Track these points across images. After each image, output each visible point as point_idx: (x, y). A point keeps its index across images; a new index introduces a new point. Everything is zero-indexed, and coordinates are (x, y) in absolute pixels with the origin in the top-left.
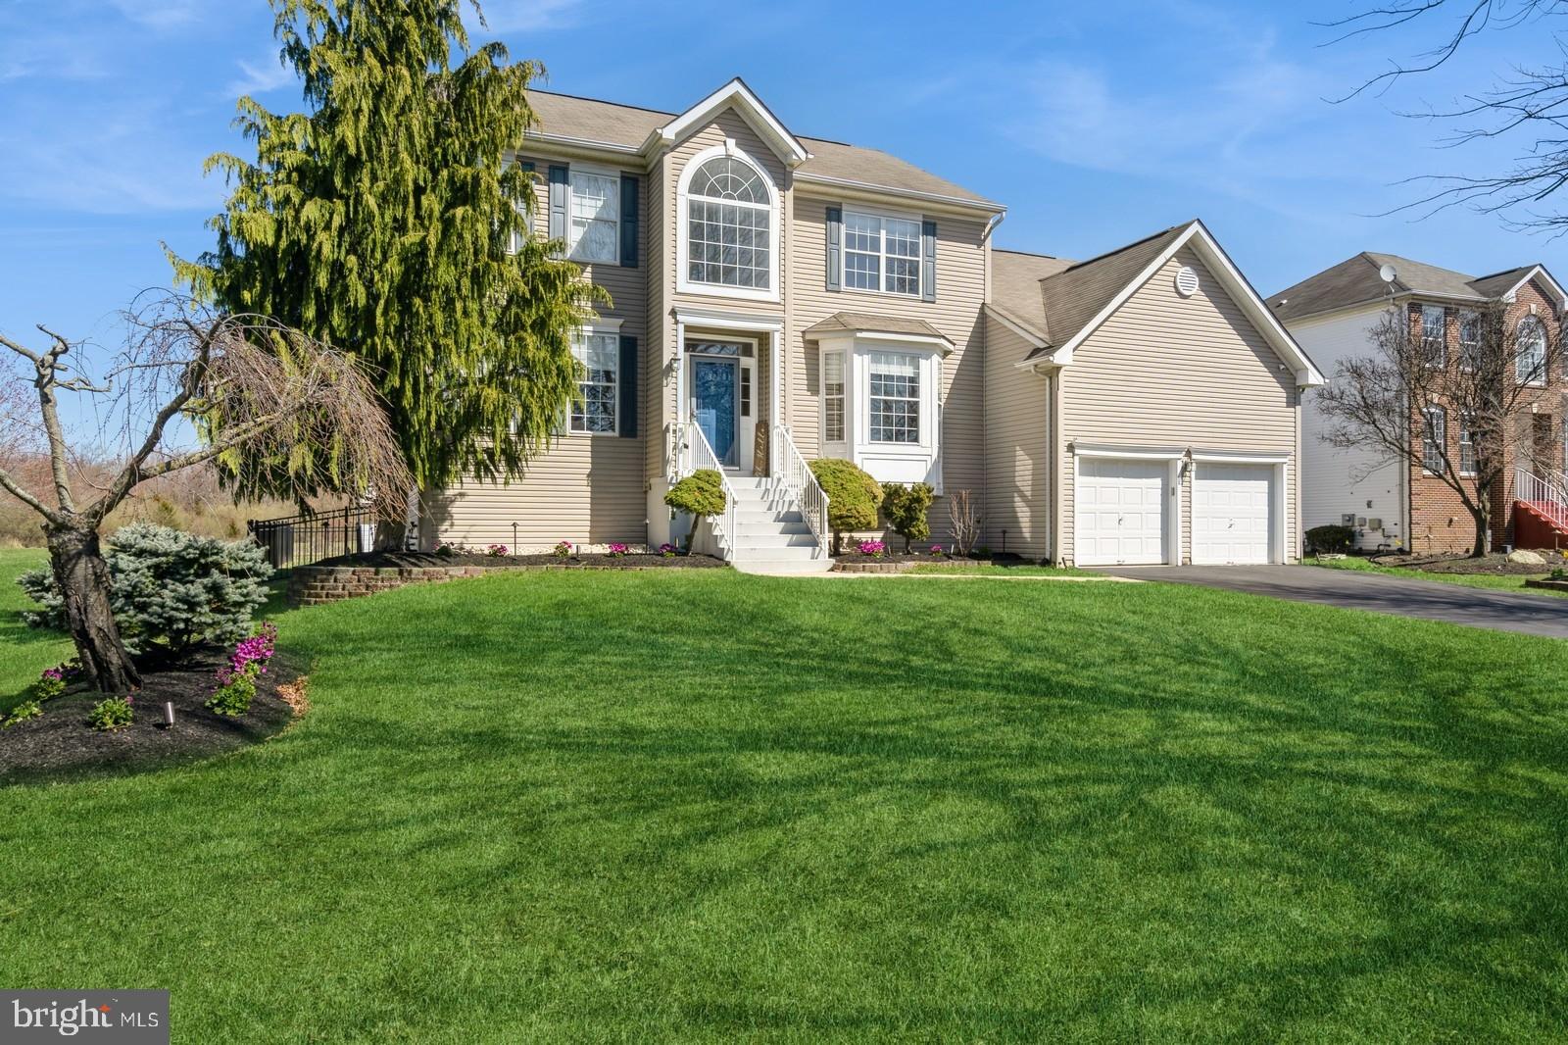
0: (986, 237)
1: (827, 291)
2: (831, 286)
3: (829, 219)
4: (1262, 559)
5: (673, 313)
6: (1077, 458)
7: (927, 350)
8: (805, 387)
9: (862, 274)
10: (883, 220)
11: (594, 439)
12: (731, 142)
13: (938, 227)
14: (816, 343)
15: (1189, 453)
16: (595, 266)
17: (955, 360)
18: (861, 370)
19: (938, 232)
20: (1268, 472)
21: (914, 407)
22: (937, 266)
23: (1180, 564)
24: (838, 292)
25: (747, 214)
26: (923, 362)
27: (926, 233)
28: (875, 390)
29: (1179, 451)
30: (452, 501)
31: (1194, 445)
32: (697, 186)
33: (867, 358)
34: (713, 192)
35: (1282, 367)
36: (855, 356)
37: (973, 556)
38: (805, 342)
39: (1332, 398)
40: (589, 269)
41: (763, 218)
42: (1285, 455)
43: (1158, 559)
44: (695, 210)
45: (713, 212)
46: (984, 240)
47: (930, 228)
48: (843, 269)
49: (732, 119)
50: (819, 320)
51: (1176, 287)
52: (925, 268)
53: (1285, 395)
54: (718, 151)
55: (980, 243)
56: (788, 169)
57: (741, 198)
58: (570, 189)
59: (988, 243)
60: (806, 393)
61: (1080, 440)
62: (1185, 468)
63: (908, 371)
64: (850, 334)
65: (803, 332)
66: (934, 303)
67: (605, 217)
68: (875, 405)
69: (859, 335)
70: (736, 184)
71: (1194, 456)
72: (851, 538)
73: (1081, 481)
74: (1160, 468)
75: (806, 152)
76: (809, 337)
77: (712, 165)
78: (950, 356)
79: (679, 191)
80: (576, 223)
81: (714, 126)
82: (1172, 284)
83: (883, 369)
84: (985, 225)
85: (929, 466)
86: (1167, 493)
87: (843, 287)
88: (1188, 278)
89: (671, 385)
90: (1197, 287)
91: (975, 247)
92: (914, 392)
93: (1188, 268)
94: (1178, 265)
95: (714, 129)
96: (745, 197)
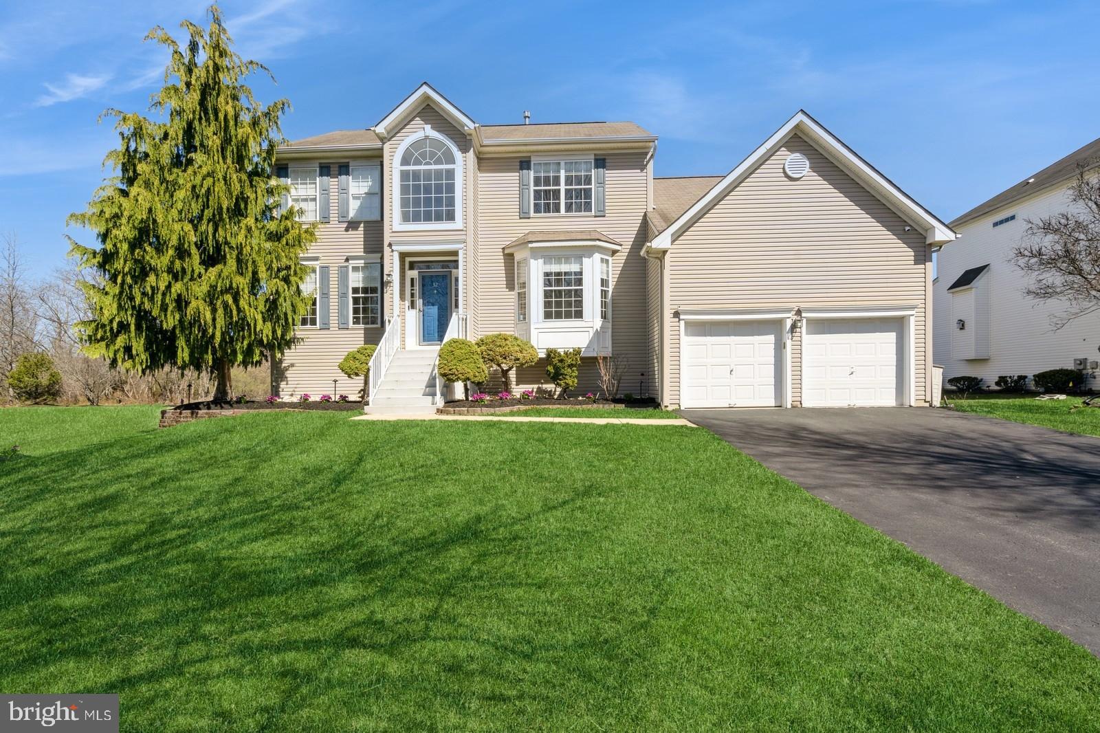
0: (648, 162)
1: (520, 218)
2: (524, 215)
3: (522, 169)
4: (889, 401)
5: (390, 245)
6: (682, 323)
7: (589, 251)
8: (505, 286)
9: (546, 202)
10: (562, 164)
11: (365, 329)
12: (428, 127)
13: (607, 161)
14: (512, 255)
15: (799, 312)
16: (366, 222)
17: (622, 257)
18: (536, 271)
19: (607, 164)
20: (897, 325)
21: (579, 294)
22: (607, 190)
23: (789, 406)
24: (529, 218)
25: (439, 174)
26: (585, 260)
27: (597, 167)
28: (548, 283)
29: (789, 311)
30: (287, 370)
31: (803, 305)
32: (405, 161)
33: (541, 261)
34: (417, 162)
35: (907, 228)
36: (532, 261)
37: (616, 401)
38: (505, 255)
39: (1033, 256)
40: (362, 225)
41: (450, 174)
42: (913, 308)
43: (770, 402)
44: (405, 176)
45: (416, 175)
46: (646, 165)
47: (601, 162)
48: (532, 202)
49: (428, 111)
50: (514, 239)
51: (785, 172)
52: (597, 193)
53: (913, 254)
54: (419, 135)
55: (643, 168)
56: (468, 138)
57: (436, 163)
58: (351, 177)
59: (650, 166)
60: (505, 290)
61: (682, 308)
62: (794, 326)
63: (574, 268)
64: (525, 245)
65: (503, 249)
66: (604, 216)
67: (373, 191)
68: (547, 294)
69: (530, 245)
70: (433, 155)
71: (804, 315)
72: (539, 388)
73: (686, 340)
74: (772, 326)
75: (474, 123)
76: (507, 251)
77: (416, 145)
78: (618, 254)
79: (394, 165)
80: (354, 198)
81: (417, 119)
82: (782, 170)
83: (555, 268)
84: (646, 154)
85: (591, 335)
86: (780, 347)
87: (532, 214)
88: (797, 162)
89: (389, 292)
90: (807, 169)
91: (639, 171)
92: (579, 282)
93: (798, 154)
94: (789, 153)
95: (418, 121)
96: (438, 162)
